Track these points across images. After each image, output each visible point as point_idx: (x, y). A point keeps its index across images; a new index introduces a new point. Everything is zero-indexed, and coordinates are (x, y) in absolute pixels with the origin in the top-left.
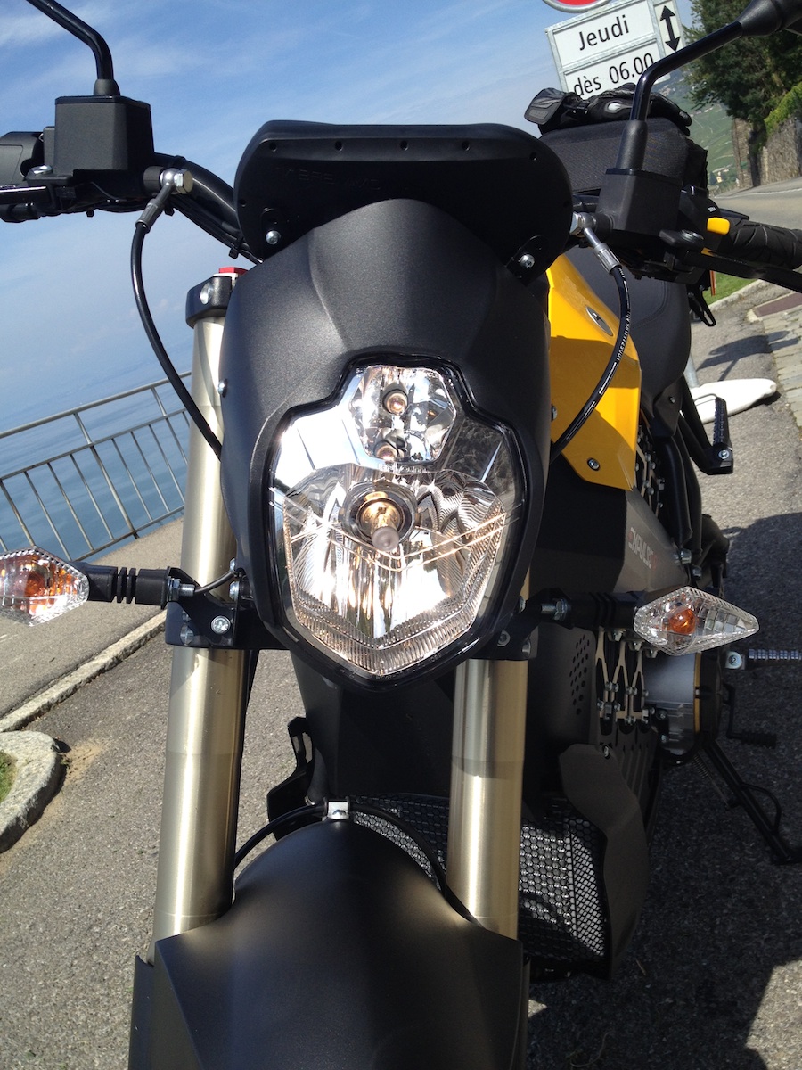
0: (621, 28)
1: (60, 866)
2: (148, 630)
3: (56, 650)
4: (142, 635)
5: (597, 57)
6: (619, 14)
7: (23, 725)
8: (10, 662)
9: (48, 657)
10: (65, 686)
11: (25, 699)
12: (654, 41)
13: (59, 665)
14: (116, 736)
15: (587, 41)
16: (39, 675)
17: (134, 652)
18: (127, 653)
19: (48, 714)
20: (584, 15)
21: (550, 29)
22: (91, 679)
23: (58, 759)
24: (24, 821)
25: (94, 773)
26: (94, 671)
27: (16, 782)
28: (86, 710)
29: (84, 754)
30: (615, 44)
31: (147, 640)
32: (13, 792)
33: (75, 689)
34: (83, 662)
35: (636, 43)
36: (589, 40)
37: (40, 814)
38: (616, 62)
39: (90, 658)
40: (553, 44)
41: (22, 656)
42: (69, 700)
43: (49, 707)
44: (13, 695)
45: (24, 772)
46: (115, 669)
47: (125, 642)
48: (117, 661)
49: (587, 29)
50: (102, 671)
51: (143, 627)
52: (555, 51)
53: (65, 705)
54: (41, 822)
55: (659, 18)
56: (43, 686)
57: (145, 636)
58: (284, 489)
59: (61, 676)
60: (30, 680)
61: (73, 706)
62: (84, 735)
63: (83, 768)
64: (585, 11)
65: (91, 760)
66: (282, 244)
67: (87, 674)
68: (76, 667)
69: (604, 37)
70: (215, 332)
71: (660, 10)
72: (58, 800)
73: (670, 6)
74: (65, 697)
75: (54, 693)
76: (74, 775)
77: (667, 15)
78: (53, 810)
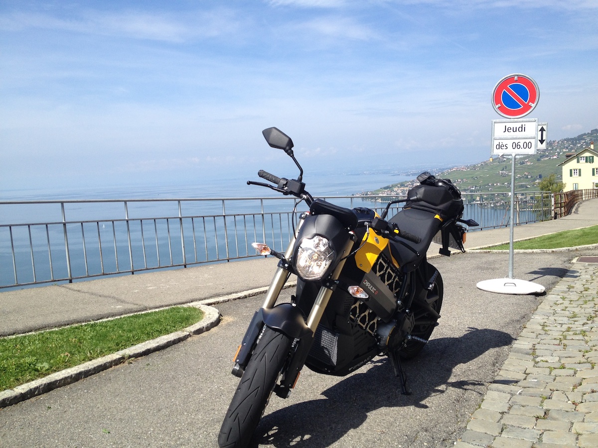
0: (522, 129)
1: (213, 343)
2: (260, 291)
3: (225, 286)
4: (257, 291)
5: (509, 137)
6: (523, 124)
7: (209, 304)
8: (208, 284)
9: (222, 287)
10: (226, 298)
11: (211, 297)
12: (534, 138)
13: (225, 291)
14: (238, 318)
15: (507, 130)
16: (217, 291)
17: (252, 296)
18: (250, 296)
19: (218, 305)
20: (509, 120)
21: (494, 121)
22: (235, 299)
23: (219, 317)
24: (205, 329)
25: (229, 325)
26: (237, 297)
27: (205, 318)
28: (230, 308)
29: (227, 319)
30: (518, 134)
31: (258, 294)
32: (203, 320)
33: (228, 300)
34: (234, 293)
35: (526, 136)
36: (508, 130)
37: (210, 330)
38: (516, 141)
39: (236, 292)
40: (493, 126)
41: (212, 284)
42: (226, 303)
43: (218, 303)
44: (207, 295)
45: (207, 316)
46: (244, 300)
47: (250, 292)
48: (245, 297)
49: (508, 125)
50: (239, 298)
51: (258, 289)
52: (493, 129)
53: (224, 304)
54: (209, 331)
55: (539, 130)
56: (218, 295)
57: (258, 292)
58: (301, 248)
59: (225, 295)
60: (214, 292)
61: (226, 305)
62: (229, 314)
63: (226, 323)
64: (510, 119)
65: (229, 321)
66: (314, 215)
67: (234, 297)
68: (231, 294)
69: (515, 130)
70: (302, 221)
71: (540, 127)
72: (215, 328)
73: (545, 127)
74: (224, 302)
75: (221, 299)
76: (222, 323)
77: (542, 130)
78: (214, 330)
